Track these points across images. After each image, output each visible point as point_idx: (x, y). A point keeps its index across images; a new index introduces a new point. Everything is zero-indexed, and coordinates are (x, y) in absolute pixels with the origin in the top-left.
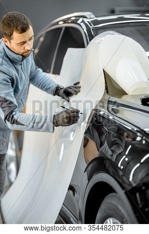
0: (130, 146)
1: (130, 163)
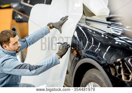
0: (100, 43)
1: (102, 51)
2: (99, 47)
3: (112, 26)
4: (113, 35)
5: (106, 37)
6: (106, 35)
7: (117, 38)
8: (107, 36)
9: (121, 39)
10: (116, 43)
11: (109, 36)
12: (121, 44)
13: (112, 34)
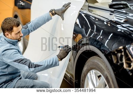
0: (102, 31)
1: (104, 39)
2: (101, 34)
3: (115, 13)
4: (116, 22)
5: (108, 24)
6: (108, 22)
7: (120, 26)
8: (110, 23)
9: (123, 27)
10: (119, 30)
11: (111, 24)
12: (124, 32)
13: (114, 21)
